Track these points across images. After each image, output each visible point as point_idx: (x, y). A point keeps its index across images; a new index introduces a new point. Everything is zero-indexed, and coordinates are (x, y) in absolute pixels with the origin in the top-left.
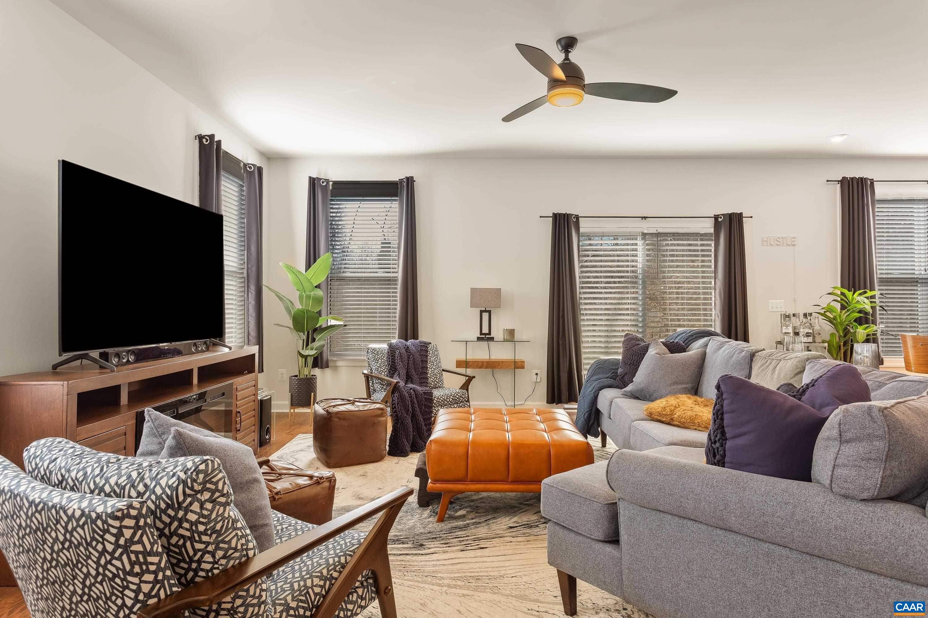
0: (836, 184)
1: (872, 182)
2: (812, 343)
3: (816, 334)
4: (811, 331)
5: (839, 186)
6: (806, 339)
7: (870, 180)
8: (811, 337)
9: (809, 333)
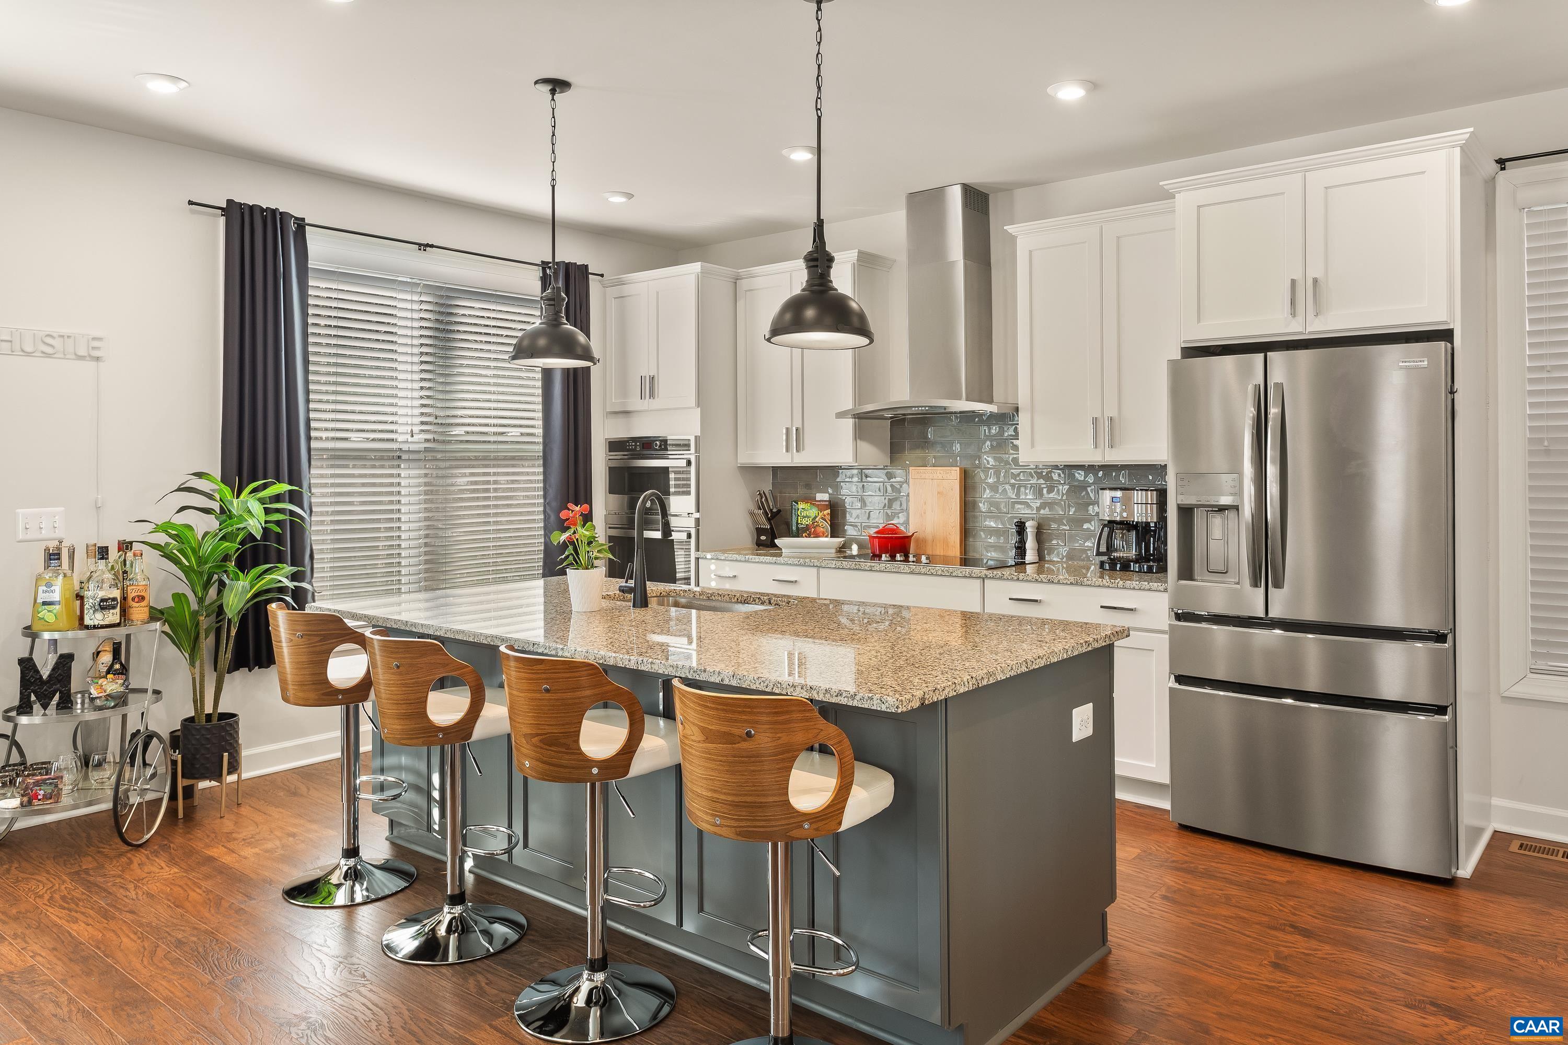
0: (215, 215)
1: (301, 225)
2: (118, 625)
3: (133, 599)
4: (116, 593)
5: (222, 221)
6: (99, 616)
7: (296, 218)
8: (118, 610)
9: (109, 599)
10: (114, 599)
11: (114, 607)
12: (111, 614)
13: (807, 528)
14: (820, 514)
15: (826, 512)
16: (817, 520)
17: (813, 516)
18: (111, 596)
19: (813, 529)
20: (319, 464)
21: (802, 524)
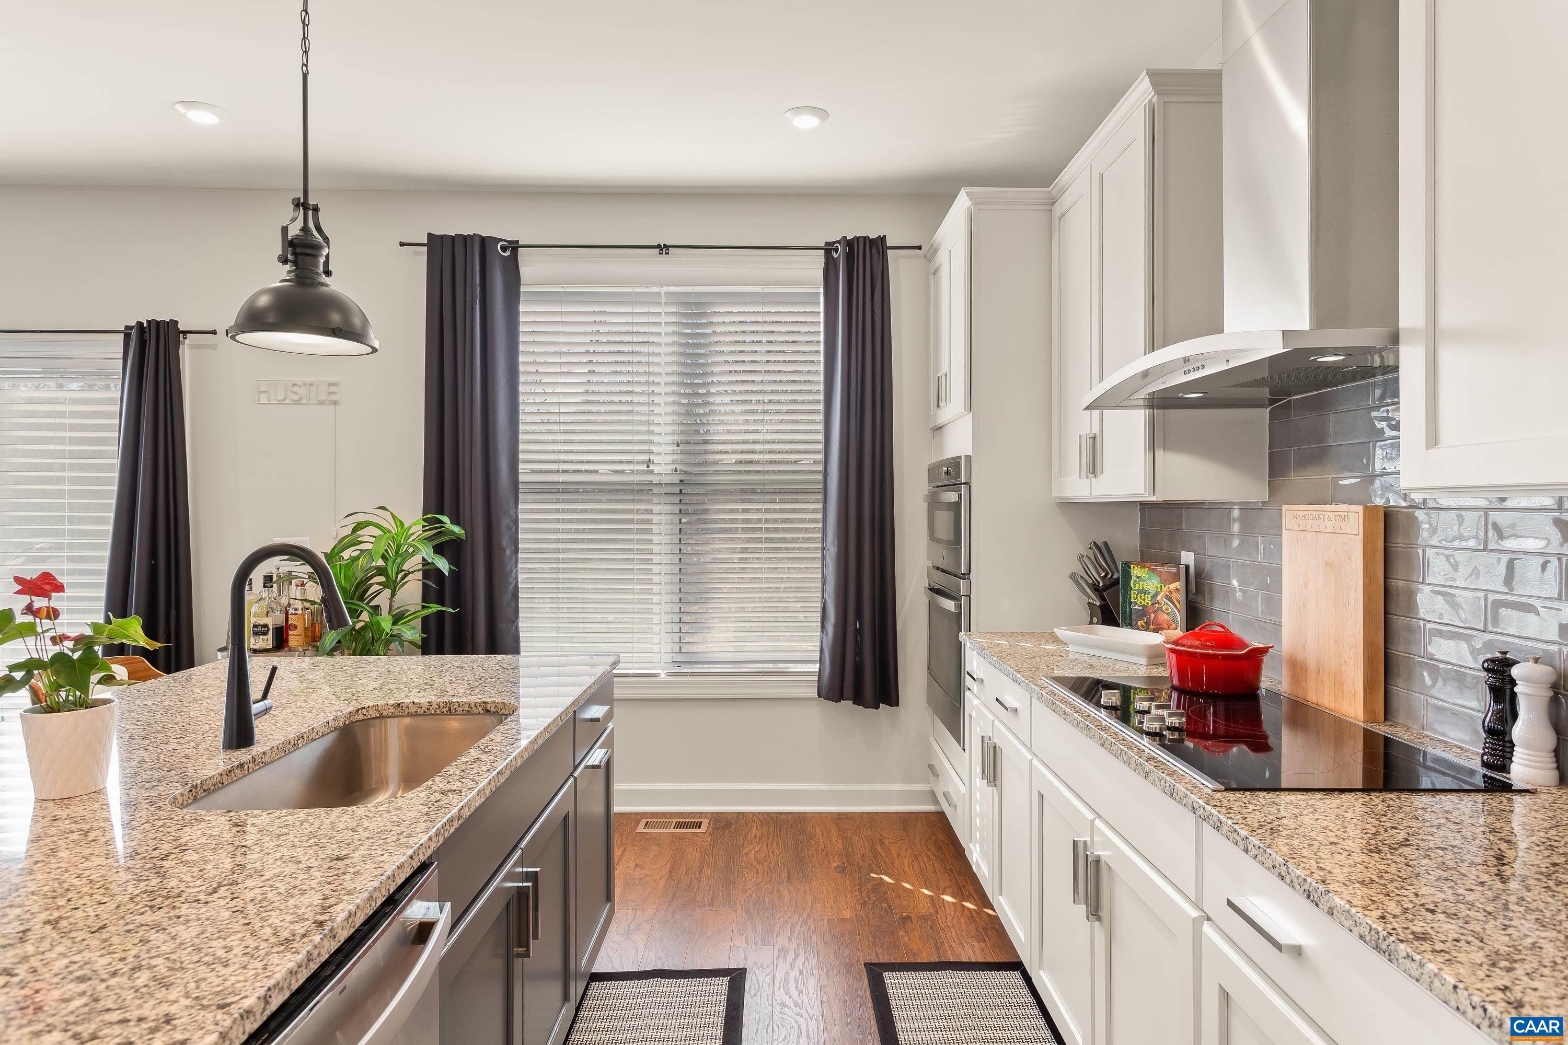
1: (514, 248)
4: (268, 621)
7: (509, 242)
9: (260, 625)
10: (266, 626)
11: (265, 633)
12: (261, 640)
13: (1144, 612)
14: (1165, 589)
15: (1173, 586)
16: (1159, 598)
17: (1153, 591)
18: (262, 623)
19: (1153, 615)
20: (530, 497)
21: (1136, 604)
